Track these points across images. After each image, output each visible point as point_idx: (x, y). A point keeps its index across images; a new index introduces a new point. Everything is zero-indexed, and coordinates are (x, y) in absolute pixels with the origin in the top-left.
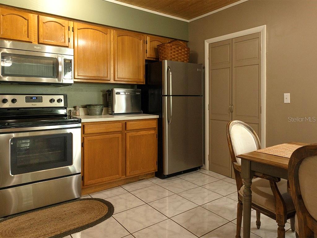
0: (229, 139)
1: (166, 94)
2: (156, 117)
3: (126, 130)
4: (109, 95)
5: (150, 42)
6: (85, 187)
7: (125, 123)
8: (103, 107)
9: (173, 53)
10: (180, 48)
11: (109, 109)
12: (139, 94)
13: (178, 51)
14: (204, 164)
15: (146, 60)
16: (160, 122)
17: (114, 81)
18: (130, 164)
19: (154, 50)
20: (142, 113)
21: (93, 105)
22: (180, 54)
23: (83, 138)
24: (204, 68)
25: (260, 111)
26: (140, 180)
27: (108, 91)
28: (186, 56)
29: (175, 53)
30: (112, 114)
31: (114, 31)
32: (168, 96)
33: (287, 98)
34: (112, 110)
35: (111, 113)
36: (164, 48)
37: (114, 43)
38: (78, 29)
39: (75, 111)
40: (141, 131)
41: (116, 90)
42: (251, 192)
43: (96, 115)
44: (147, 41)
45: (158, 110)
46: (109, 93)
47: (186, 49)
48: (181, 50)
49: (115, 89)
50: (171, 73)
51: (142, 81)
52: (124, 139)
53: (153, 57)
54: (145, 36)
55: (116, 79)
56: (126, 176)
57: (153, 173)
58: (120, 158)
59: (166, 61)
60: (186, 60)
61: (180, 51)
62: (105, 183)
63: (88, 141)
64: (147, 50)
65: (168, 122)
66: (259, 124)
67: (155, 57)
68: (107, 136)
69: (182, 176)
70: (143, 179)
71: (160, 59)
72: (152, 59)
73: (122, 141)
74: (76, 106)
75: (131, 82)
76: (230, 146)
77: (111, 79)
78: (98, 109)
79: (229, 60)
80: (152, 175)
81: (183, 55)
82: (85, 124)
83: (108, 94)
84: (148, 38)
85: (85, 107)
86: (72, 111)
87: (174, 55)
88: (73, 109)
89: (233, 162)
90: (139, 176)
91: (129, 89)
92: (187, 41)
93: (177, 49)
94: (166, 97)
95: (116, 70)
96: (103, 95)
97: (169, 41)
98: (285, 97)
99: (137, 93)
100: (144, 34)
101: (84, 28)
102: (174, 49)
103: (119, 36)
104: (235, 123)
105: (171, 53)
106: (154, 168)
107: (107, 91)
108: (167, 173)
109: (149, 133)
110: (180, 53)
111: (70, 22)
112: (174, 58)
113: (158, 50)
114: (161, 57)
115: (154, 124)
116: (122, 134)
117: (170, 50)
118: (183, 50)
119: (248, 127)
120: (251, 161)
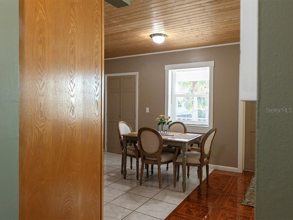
25: (135, 117)
42: (127, 149)
66: (134, 123)
89: (120, 139)
98: (147, 109)
104: (121, 123)
119: (127, 124)
120: (126, 137)
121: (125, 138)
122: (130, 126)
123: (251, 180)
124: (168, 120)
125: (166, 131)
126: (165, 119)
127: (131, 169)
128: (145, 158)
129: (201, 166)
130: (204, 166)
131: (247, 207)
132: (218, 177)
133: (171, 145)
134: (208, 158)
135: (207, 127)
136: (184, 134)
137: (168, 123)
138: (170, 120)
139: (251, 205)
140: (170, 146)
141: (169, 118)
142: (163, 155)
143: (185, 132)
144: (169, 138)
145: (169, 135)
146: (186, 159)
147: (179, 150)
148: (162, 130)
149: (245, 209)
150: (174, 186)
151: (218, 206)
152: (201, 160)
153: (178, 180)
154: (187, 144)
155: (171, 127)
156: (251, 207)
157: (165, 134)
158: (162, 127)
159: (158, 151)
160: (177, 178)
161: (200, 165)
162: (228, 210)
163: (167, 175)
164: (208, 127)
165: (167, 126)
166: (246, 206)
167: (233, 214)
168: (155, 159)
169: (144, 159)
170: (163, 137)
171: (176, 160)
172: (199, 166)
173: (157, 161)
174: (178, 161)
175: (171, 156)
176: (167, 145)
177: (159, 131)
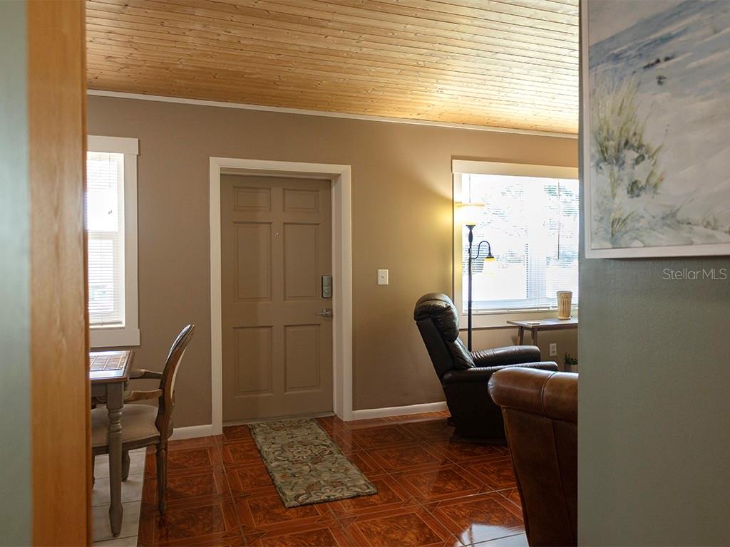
123: (257, 443)
131: (301, 507)
135: (120, 328)
139: (308, 501)
149: (301, 514)
151: (241, 534)
152: (161, 424)
156: (310, 506)
162: (270, 534)
164: (124, 328)
166: (298, 506)
167: (290, 538)
172: (156, 442)
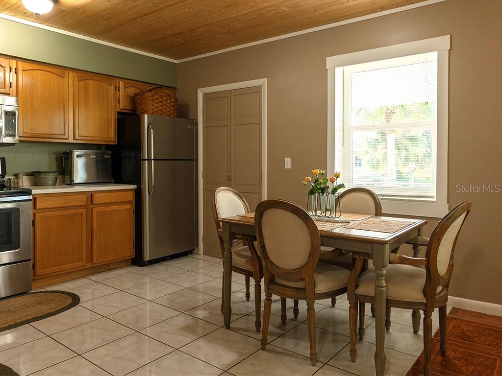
0: (214, 206)
1: (146, 158)
2: (134, 187)
3: (92, 204)
4: (67, 158)
5: (124, 88)
6: (37, 278)
7: (91, 195)
8: (57, 175)
9: (156, 105)
10: (165, 98)
11: (66, 177)
12: (109, 157)
13: (162, 102)
14: (197, 248)
15: (118, 112)
16: (138, 193)
17: (74, 139)
18: (97, 247)
19: (129, 98)
20: (113, 183)
21: (43, 173)
22: (164, 106)
23: (34, 214)
24: (197, 124)
25: (261, 179)
26: (112, 269)
27: (65, 153)
28: (173, 108)
29: (158, 105)
30: (71, 183)
31: (73, 74)
32: (149, 160)
33: (288, 163)
34: (71, 179)
35: (69, 183)
36: (144, 98)
37: (73, 90)
38: (23, 70)
39: (16, 181)
40: (112, 205)
41: (76, 152)
42: (231, 254)
43: (48, 185)
44: (119, 87)
45: (136, 178)
46: (66, 156)
47: (173, 100)
48: (167, 101)
49: (74, 150)
50: (152, 131)
51: (113, 140)
52: (90, 215)
53: (128, 108)
54: (117, 80)
55: (77, 137)
56: (92, 264)
57: (129, 259)
58: (84, 241)
59: (146, 116)
60: (173, 114)
61: (165, 103)
62: (63, 272)
63: (41, 217)
64: (119, 99)
65: (149, 193)
66: (260, 194)
67: (131, 109)
68: (68, 212)
69: (167, 263)
70: (114, 269)
71: (137, 112)
72: (127, 111)
73: (87, 218)
74: (18, 174)
75: (98, 141)
76: (215, 212)
77: (70, 137)
78: (50, 177)
79: (226, 117)
80: (127, 263)
81: (168, 107)
82: (37, 196)
83: (64, 157)
84: (121, 84)
85: (31, 174)
86: (12, 180)
87: (157, 108)
88: (14, 177)
89: (217, 228)
90: (109, 264)
91: (95, 151)
92: (176, 88)
93: (161, 99)
94: (147, 162)
95: (77, 125)
96: (57, 159)
97: (151, 88)
98: (286, 162)
99: (105, 156)
100: (116, 79)
101: (32, 70)
102: (157, 99)
103: (81, 80)
104: (223, 190)
105: (153, 105)
106: (130, 252)
107: (63, 153)
108: (147, 258)
109: (124, 208)
110: (166, 105)
111: (11, 61)
112: (157, 112)
113: (134, 100)
114: (140, 109)
115: (131, 197)
116: (87, 210)
117: (151, 102)
118: (169, 101)
119: (237, 194)
120: (231, 223)
121: (228, 226)
122: (244, 199)
124: (335, 183)
125: (330, 210)
126: (328, 180)
127: (248, 300)
128: (274, 280)
129: (429, 309)
130: (435, 309)
132: (469, 331)
133: (342, 248)
134: (446, 286)
135: (433, 202)
136: (376, 220)
137: (335, 190)
138: (338, 182)
140: (341, 250)
141: (338, 176)
142: (320, 273)
143: (378, 213)
144: (338, 230)
145: (337, 222)
146: (384, 289)
147: (365, 263)
148: (318, 208)
150: (350, 359)
152: (428, 290)
153: (361, 338)
154: (387, 247)
155: (342, 201)
157: (326, 218)
158: (319, 200)
159: (306, 264)
160: (358, 331)
161: (426, 305)
163: (334, 322)
164: (435, 202)
165: (332, 198)
168: (300, 285)
169: (271, 282)
170: (322, 227)
171: (355, 290)
172: (422, 307)
173: (304, 289)
174: (361, 290)
175: (342, 276)
176: (333, 249)
177: (311, 210)
